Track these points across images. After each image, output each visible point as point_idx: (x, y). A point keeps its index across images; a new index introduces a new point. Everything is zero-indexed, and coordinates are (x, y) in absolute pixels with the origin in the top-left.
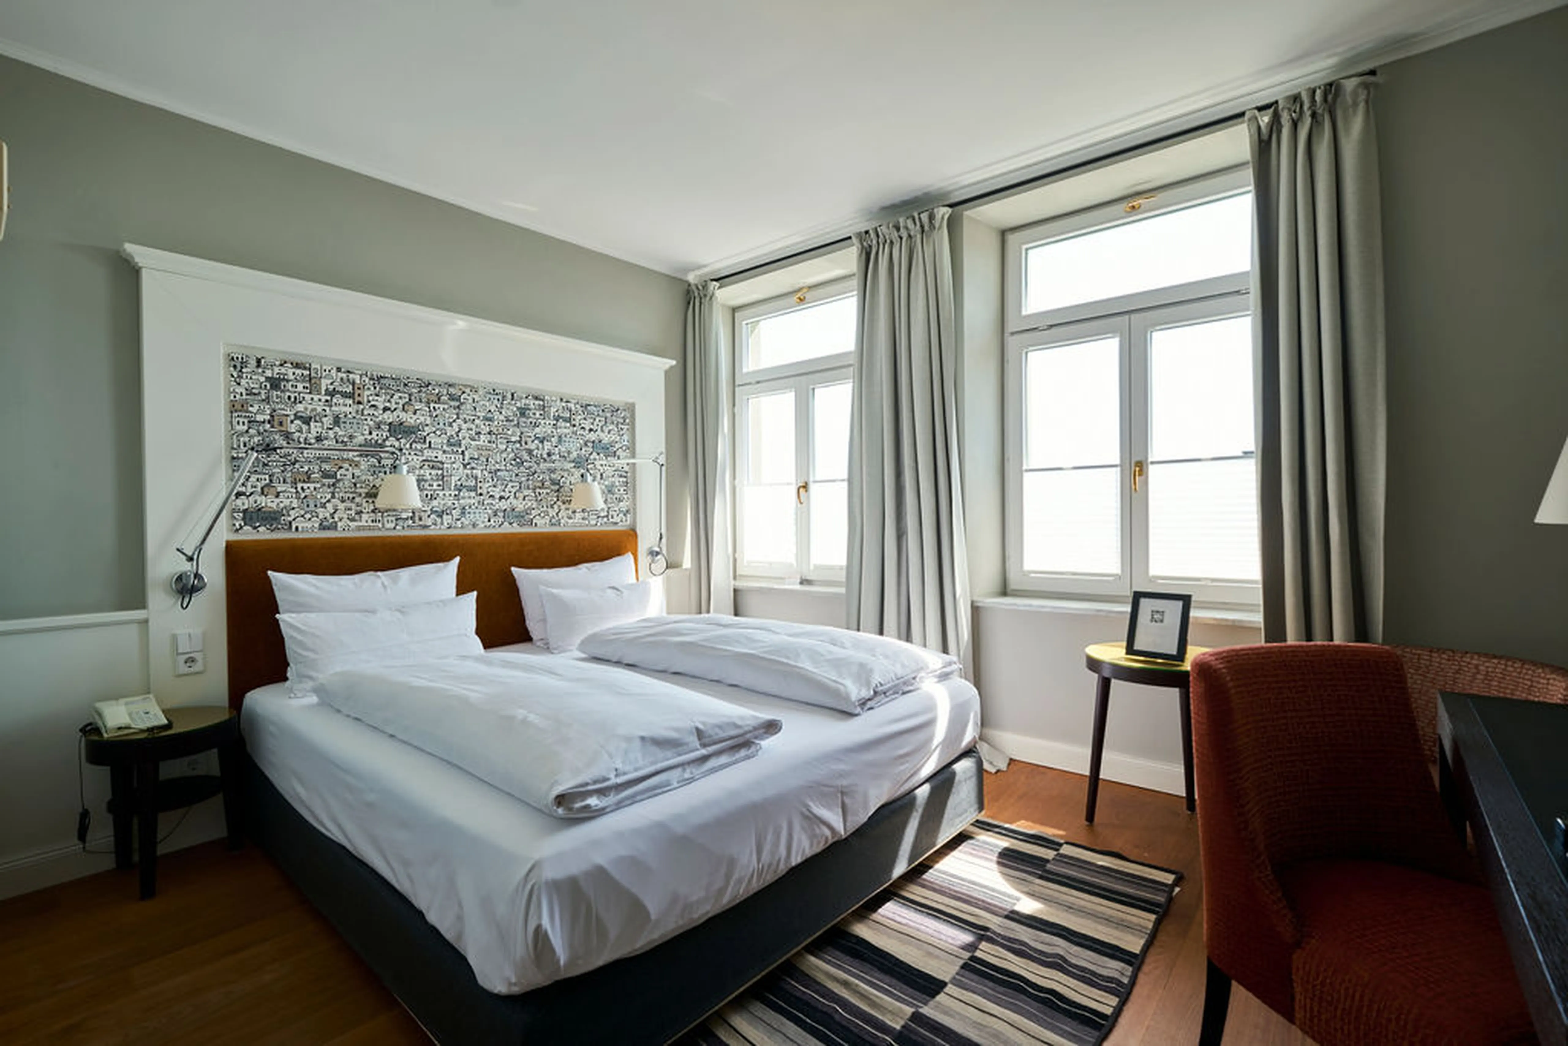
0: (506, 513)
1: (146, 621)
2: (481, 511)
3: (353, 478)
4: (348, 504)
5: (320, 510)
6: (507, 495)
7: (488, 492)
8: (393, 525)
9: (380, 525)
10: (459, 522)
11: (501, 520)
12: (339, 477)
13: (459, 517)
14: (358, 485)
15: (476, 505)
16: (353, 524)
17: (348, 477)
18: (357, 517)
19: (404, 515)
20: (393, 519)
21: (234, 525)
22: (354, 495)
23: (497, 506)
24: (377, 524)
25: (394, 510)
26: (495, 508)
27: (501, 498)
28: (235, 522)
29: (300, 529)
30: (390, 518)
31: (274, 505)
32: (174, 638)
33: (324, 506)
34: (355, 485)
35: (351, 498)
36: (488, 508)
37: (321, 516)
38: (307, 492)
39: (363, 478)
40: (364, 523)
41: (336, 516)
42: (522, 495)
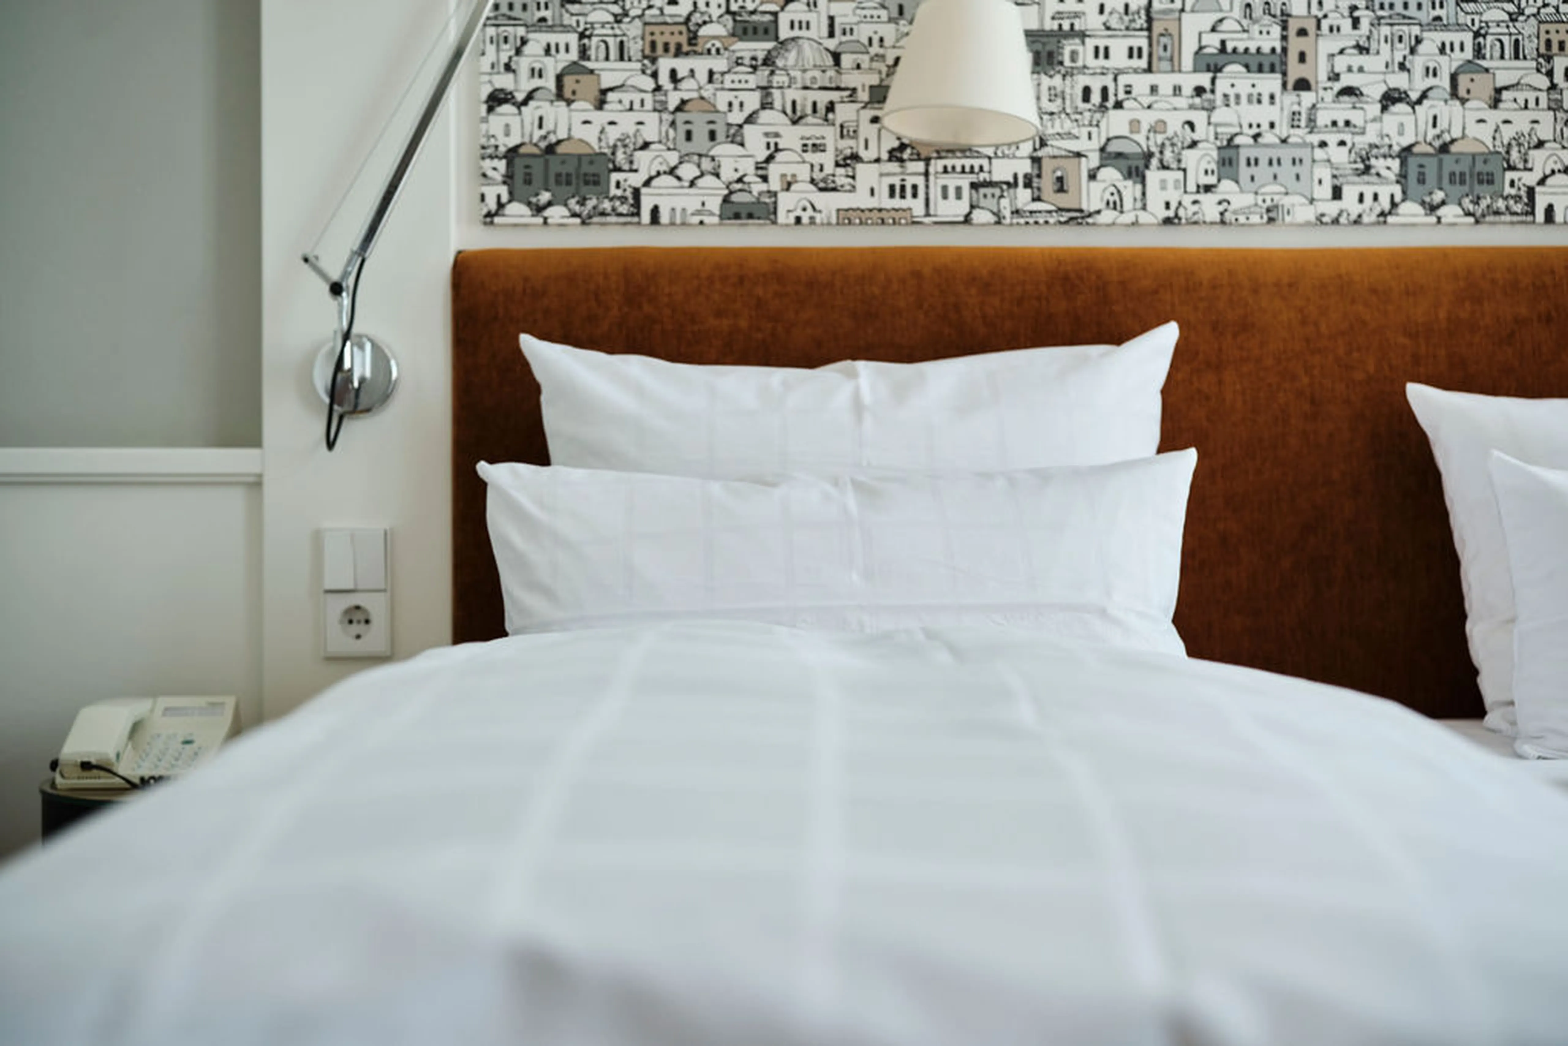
0: (1412, 162)
1: (255, 484)
2: (1304, 153)
3: (831, 34)
4: (812, 129)
5: (724, 150)
6: (1417, 84)
7: (1335, 77)
8: (960, 208)
9: (917, 206)
10: (1209, 201)
11: (1389, 190)
12: (784, 33)
13: (1212, 180)
14: (847, 61)
15: (1283, 129)
16: (829, 203)
17: (812, 33)
18: (841, 177)
19: (1002, 171)
20: (964, 182)
21: (483, 198)
22: (835, 96)
23: (1372, 137)
24: (909, 202)
25: (966, 151)
26: (1361, 142)
27: (1390, 99)
28: (486, 190)
29: (664, 218)
30: (951, 181)
31: (590, 135)
32: (317, 539)
33: (736, 137)
34: (836, 57)
35: (821, 107)
36: (1332, 139)
37: (728, 174)
38: (688, 90)
39: (863, 33)
40: (860, 200)
41: (774, 171)
42: (1482, 86)
